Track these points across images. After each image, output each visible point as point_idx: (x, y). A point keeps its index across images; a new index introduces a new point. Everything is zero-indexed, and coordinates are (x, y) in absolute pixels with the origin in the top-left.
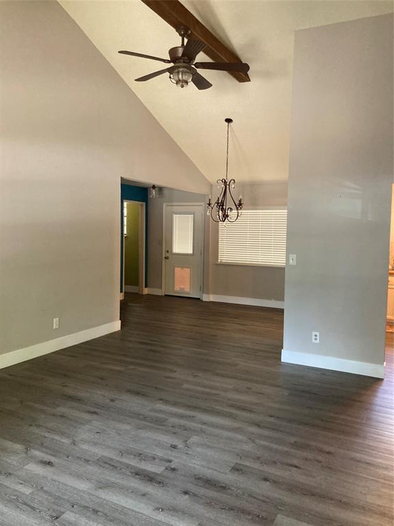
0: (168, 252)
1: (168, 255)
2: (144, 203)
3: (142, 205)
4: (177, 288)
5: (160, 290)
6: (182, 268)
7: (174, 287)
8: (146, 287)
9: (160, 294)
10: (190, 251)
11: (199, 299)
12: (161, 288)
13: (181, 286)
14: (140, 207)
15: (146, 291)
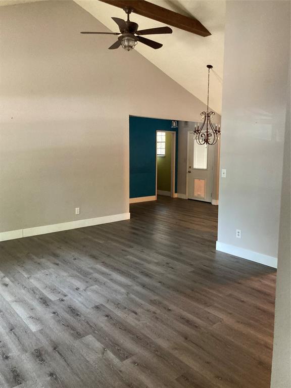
0: (190, 167)
1: (190, 170)
2: (175, 132)
3: (173, 134)
4: (196, 194)
5: (184, 195)
6: (199, 179)
7: (193, 193)
8: (176, 192)
9: (185, 198)
10: (205, 167)
11: (210, 203)
12: (186, 194)
13: (199, 193)
14: (172, 135)
15: (176, 195)
